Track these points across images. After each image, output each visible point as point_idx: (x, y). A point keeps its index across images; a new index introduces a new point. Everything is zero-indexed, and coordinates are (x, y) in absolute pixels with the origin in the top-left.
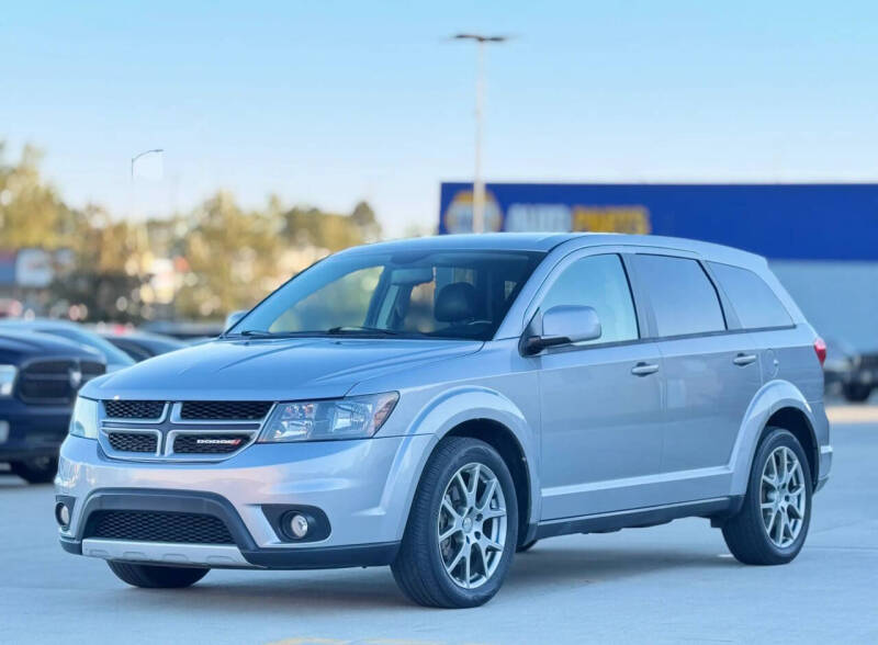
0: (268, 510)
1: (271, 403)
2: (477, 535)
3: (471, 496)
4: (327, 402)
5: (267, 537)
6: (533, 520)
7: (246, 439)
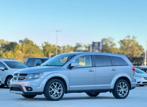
0: (26, 87)
1: (27, 74)
2: (57, 92)
3: (56, 87)
4: (34, 74)
5: (25, 91)
6: (68, 90)
7: (25, 78)
